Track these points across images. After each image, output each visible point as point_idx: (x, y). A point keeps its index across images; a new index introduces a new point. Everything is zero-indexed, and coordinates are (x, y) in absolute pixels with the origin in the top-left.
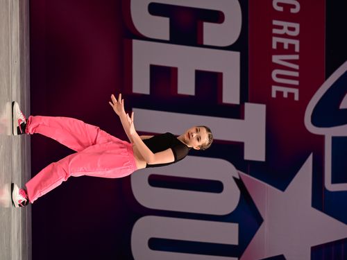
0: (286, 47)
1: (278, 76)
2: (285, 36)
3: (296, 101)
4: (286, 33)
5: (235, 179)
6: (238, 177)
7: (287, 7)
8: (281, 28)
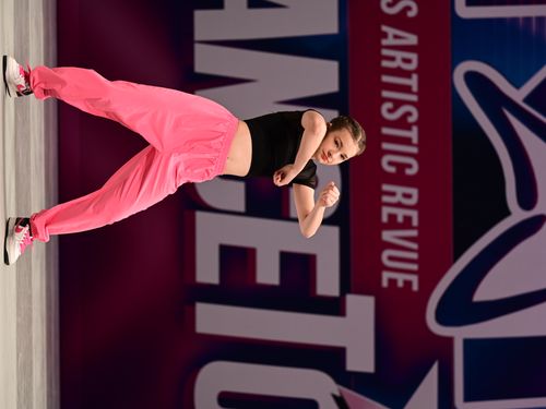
0: (400, 219)
1: (391, 258)
2: (399, 205)
3: (415, 293)
4: (400, 201)
5: (335, 397)
6: (337, 394)
7: (401, 167)
8: (393, 194)
